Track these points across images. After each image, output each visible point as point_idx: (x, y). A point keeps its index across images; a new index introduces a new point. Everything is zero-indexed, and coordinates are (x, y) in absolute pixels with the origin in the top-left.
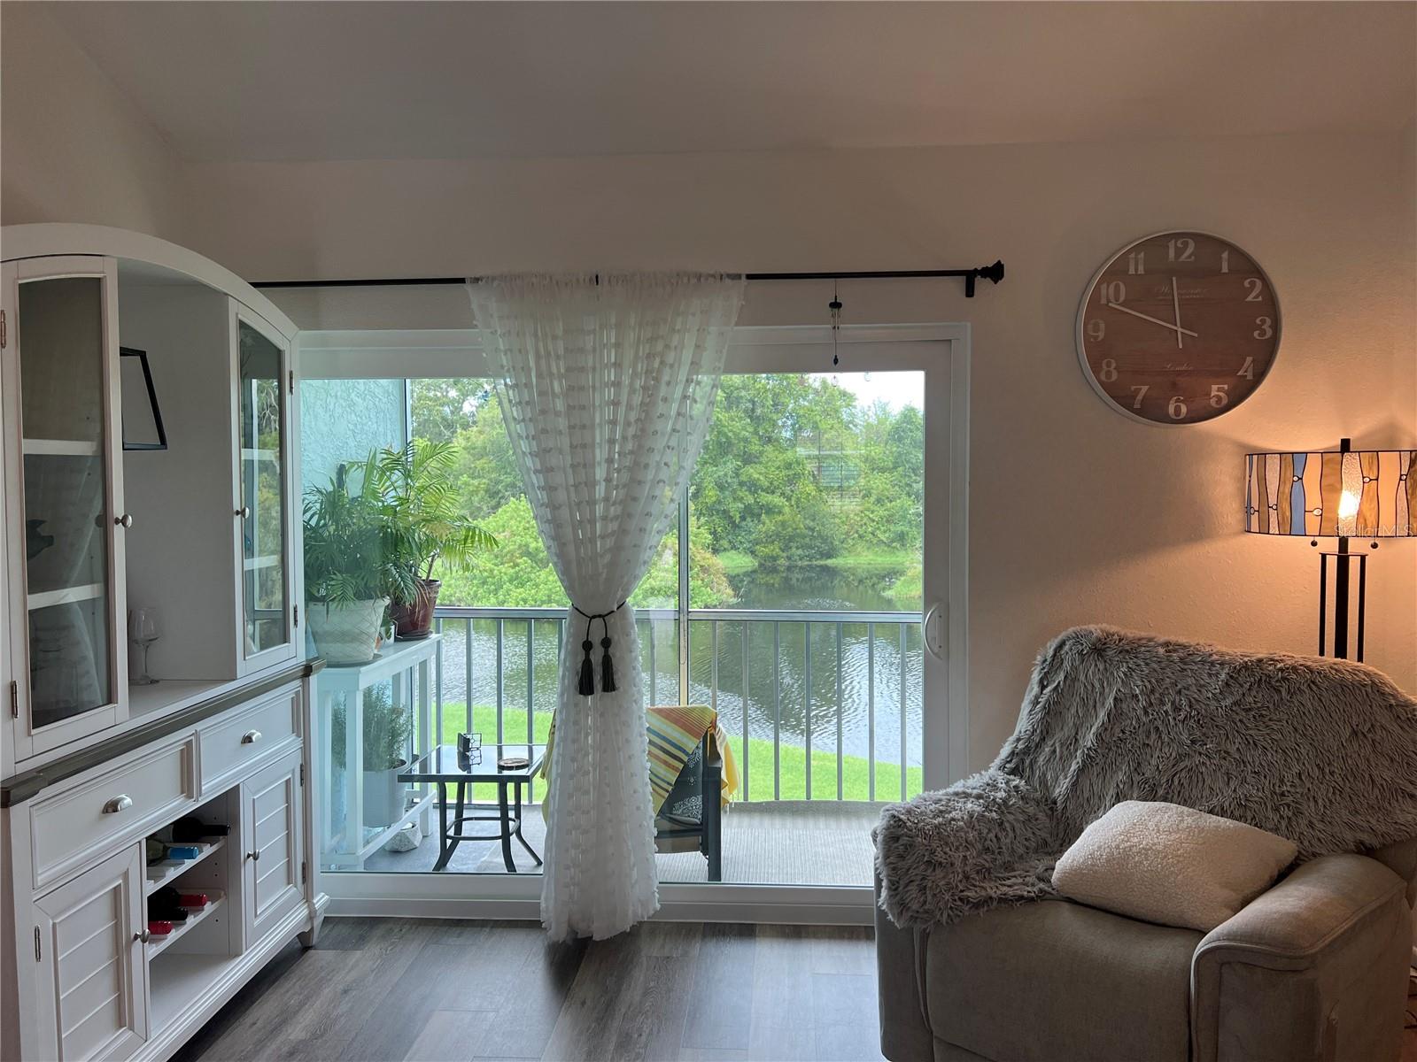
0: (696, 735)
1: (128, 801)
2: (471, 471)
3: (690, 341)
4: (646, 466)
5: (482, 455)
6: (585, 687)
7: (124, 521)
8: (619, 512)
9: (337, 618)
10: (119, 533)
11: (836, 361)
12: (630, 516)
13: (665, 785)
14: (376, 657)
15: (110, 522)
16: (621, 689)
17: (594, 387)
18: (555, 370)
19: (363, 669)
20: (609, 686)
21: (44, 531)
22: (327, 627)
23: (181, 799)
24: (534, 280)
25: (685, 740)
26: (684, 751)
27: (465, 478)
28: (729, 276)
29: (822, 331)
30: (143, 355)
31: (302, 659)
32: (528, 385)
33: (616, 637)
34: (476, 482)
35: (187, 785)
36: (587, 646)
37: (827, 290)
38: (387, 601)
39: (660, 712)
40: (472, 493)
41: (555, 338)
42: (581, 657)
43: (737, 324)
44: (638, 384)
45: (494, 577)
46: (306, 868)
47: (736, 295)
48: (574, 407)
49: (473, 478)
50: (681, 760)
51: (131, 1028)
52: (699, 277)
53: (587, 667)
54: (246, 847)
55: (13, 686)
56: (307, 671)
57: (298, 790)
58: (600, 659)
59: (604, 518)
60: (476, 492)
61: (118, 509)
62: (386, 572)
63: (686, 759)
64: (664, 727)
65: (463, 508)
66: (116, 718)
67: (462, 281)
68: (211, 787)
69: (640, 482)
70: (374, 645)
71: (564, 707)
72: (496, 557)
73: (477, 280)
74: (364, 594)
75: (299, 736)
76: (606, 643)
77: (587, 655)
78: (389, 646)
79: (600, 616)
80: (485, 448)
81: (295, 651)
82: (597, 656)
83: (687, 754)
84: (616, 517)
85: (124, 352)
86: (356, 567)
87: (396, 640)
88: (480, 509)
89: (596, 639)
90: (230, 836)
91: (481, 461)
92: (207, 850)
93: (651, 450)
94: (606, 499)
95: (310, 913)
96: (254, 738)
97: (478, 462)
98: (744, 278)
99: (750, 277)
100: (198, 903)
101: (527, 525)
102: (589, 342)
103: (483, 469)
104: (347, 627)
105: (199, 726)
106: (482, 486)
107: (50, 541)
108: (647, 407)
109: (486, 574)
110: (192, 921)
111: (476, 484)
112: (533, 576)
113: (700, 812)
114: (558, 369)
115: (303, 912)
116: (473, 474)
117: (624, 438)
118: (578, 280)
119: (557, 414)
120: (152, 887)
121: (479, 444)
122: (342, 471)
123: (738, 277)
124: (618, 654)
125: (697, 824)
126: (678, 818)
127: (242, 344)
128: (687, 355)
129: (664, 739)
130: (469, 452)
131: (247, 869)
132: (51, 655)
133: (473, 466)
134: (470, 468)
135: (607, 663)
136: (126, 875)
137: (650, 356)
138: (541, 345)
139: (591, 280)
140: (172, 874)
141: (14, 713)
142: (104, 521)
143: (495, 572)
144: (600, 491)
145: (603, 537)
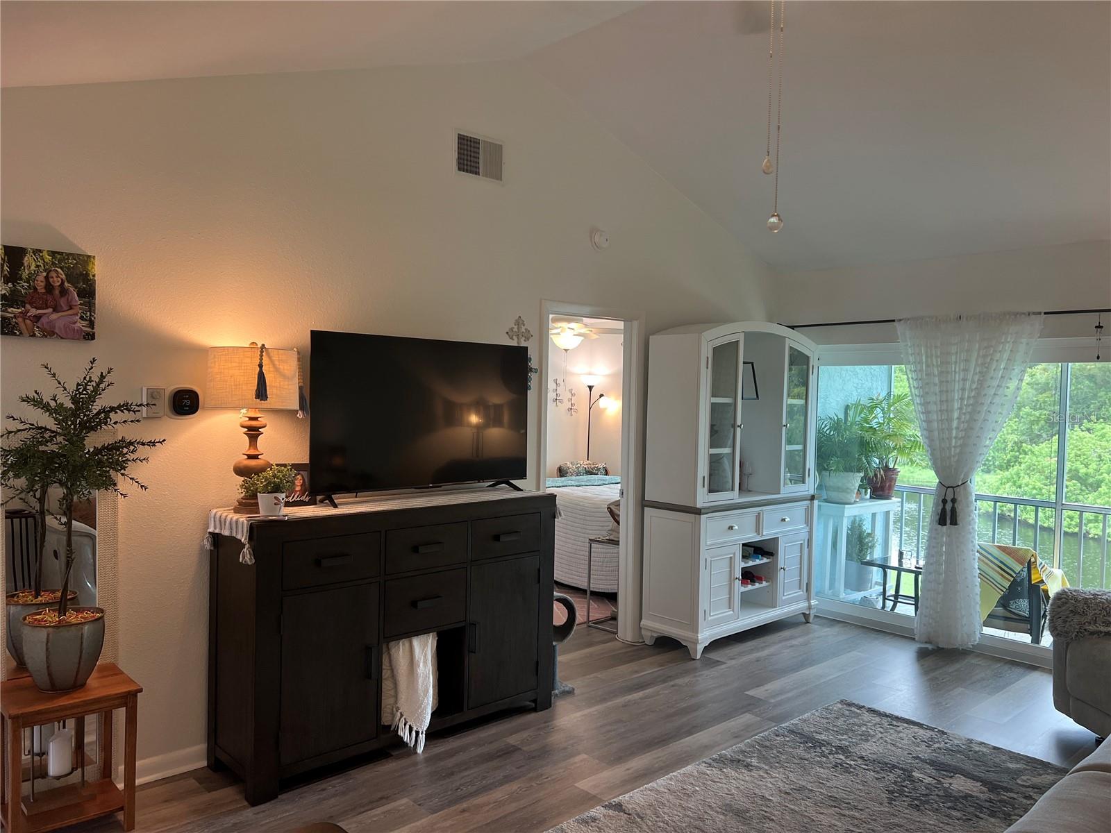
0: (1022, 563)
1: (736, 527)
2: (1034, 404)
3: (1008, 347)
4: (979, 412)
5: (1045, 390)
6: (942, 521)
7: (740, 426)
8: (963, 435)
9: (834, 479)
10: (738, 430)
11: (1098, 358)
12: (969, 437)
13: (1002, 588)
14: (855, 502)
15: (736, 426)
16: (961, 525)
17: (955, 372)
18: (935, 363)
19: (846, 506)
20: (954, 522)
21: (715, 428)
22: (831, 484)
23: (755, 534)
24: (928, 319)
25: (1014, 565)
26: (1013, 571)
27: (1027, 409)
28: (1034, 313)
29: (1091, 341)
30: (752, 364)
31: (811, 492)
32: (921, 371)
33: (959, 499)
34: (1037, 413)
35: (758, 530)
36: (944, 501)
37: (1094, 319)
38: (862, 474)
39: (1000, 547)
40: (1032, 423)
41: (936, 347)
42: (940, 507)
43: (1039, 338)
44: (978, 370)
45: (1043, 495)
46: (808, 585)
47: (1038, 322)
48: (943, 382)
49: (1035, 410)
50: (1013, 577)
51: (733, 611)
52: (1016, 314)
53: (944, 511)
54: (780, 564)
55: (704, 477)
56: (813, 498)
57: (806, 550)
58: (950, 509)
59: (956, 438)
60: (1037, 421)
61: (739, 423)
62: (860, 460)
63: (1014, 575)
64: (1002, 556)
65: (1024, 434)
66: (733, 496)
67: (894, 321)
68: (767, 534)
69: (975, 420)
70: (855, 496)
71: (931, 531)
72: (1047, 478)
73: (900, 320)
74: (849, 469)
75: (808, 526)
76: (954, 501)
77: (944, 506)
78: (867, 500)
79: (951, 487)
80: (1048, 384)
81: (809, 487)
82: (949, 506)
83: (1015, 573)
84: (962, 437)
85: (744, 363)
86: (846, 454)
87: (871, 497)
88: (1039, 436)
89: (949, 499)
90: (774, 557)
91: (1044, 395)
92: (765, 560)
93: (982, 404)
94: (957, 428)
95: (809, 606)
96: (786, 520)
97: (1040, 396)
98: (1043, 314)
99: (1045, 313)
100: (760, 579)
101: (1079, 453)
102: (954, 349)
103: (1045, 402)
104: (840, 485)
105: (764, 508)
106: (1043, 417)
107: (717, 432)
108: (981, 383)
109: (1034, 492)
110: (757, 585)
111: (1038, 415)
112: (1081, 497)
113: (1028, 610)
114: (937, 362)
115: (805, 604)
116: (1035, 406)
117: (969, 397)
118: (950, 319)
119: (935, 385)
120: (743, 565)
121: (1043, 380)
122: (847, 408)
123: (1040, 313)
124: (960, 508)
125: (1026, 617)
126: (1013, 610)
127: (791, 356)
128: (1006, 356)
129: (1001, 562)
130: (1032, 388)
131: (781, 574)
132: (716, 472)
133: (1035, 399)
134: (1033, 401)
135: (954, 511)
136: (734, 554)
137: (985, 356)
138: (929, 350)
139: (957, 319)
140: (751, 563)
141: (704, 486)
142: (734, 426)
143: (1044, 491)
144: (955, 424)
145: (954, 447)
